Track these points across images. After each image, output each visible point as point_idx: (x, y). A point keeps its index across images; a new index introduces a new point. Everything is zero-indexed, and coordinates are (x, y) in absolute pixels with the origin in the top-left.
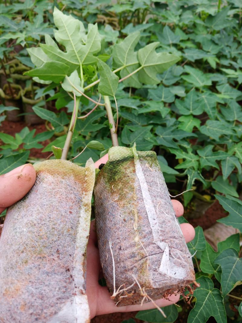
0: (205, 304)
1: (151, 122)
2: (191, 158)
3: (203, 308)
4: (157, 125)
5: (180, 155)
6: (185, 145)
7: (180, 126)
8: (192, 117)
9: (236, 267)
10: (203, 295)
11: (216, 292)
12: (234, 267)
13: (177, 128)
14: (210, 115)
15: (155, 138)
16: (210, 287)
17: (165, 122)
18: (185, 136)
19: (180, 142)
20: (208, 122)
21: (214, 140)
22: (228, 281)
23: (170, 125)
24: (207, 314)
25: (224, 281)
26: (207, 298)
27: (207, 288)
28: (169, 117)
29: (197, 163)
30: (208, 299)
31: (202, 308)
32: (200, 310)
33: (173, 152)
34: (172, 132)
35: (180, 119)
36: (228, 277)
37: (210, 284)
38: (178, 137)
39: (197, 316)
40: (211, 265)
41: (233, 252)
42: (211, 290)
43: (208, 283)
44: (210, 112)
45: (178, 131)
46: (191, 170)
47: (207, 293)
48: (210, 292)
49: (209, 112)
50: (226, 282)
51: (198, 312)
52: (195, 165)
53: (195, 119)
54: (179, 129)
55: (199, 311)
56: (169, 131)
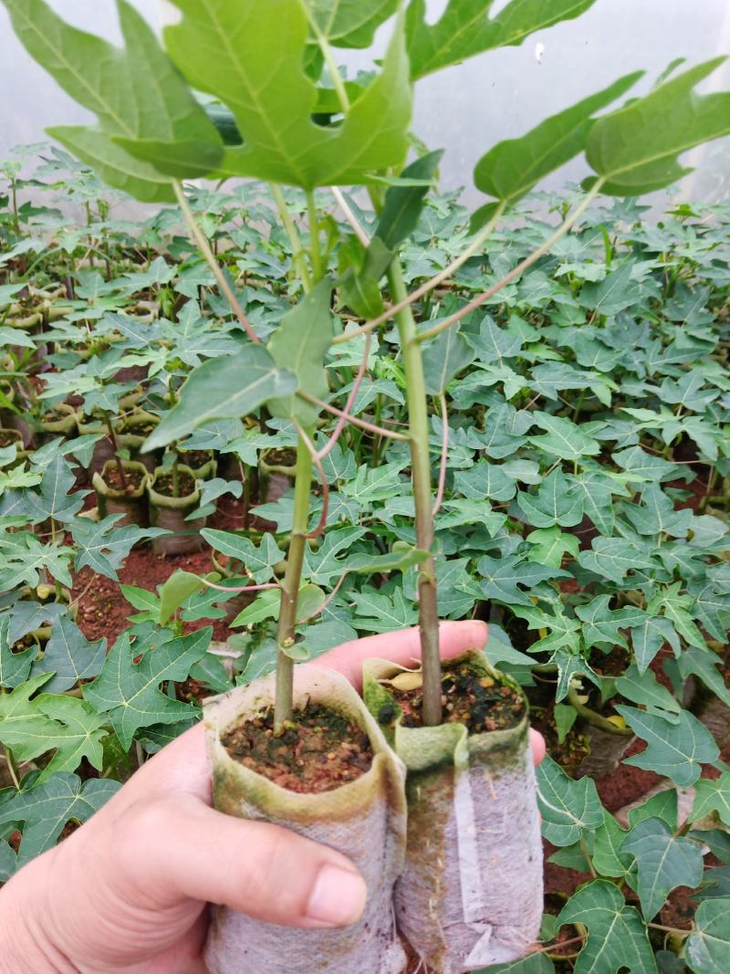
0: (609, 942)
1: (466, 546)
2: (564, 627)
3: (606, 951)
4: (480, 552)
5: (536, 621)
6: (548, 597)
7: (531, 554)
8: (558, 531)
9: (667, 858)
10: (602, 921)
11: (630, 915)
12: (664, 857)
13: (527, 559)
14: (601, 525)
15: (477, 584)
16: (616, 904)
17: (498, 546)
18: (546, 576)
19: (535, 590)
20: (595, 542)
21: (612, 583)
22: (653, 888)
23: (509, 553)
24: (615, 962)
25: (645, 889)
26: (611, 928)
27: (611, 906)
28: (505, 535)
29: (578, 637)
30: (614, 930)
31: (602, 950)
32: (599, 954)
33: (520, 614)
34: (516, 567)
35: (532, 538)
36: (652, 879)
37: (617, 898)
38: (529, 579)
39: (593, 967)
40: (618, 860)
41: (661, 826)
42: (619, 909)
43: (612, 894)
44: (599, 519)
45: (529, 565)
46: (563, 654)
47: (613, 918)
48: (618, 914)
49: (597, 518)
50: (649, 889)
51: (594, 959)
52: (573, 641)
53: (567, 536)
54: (530, 560)
55: (597, 958)
56: (508, 567)
